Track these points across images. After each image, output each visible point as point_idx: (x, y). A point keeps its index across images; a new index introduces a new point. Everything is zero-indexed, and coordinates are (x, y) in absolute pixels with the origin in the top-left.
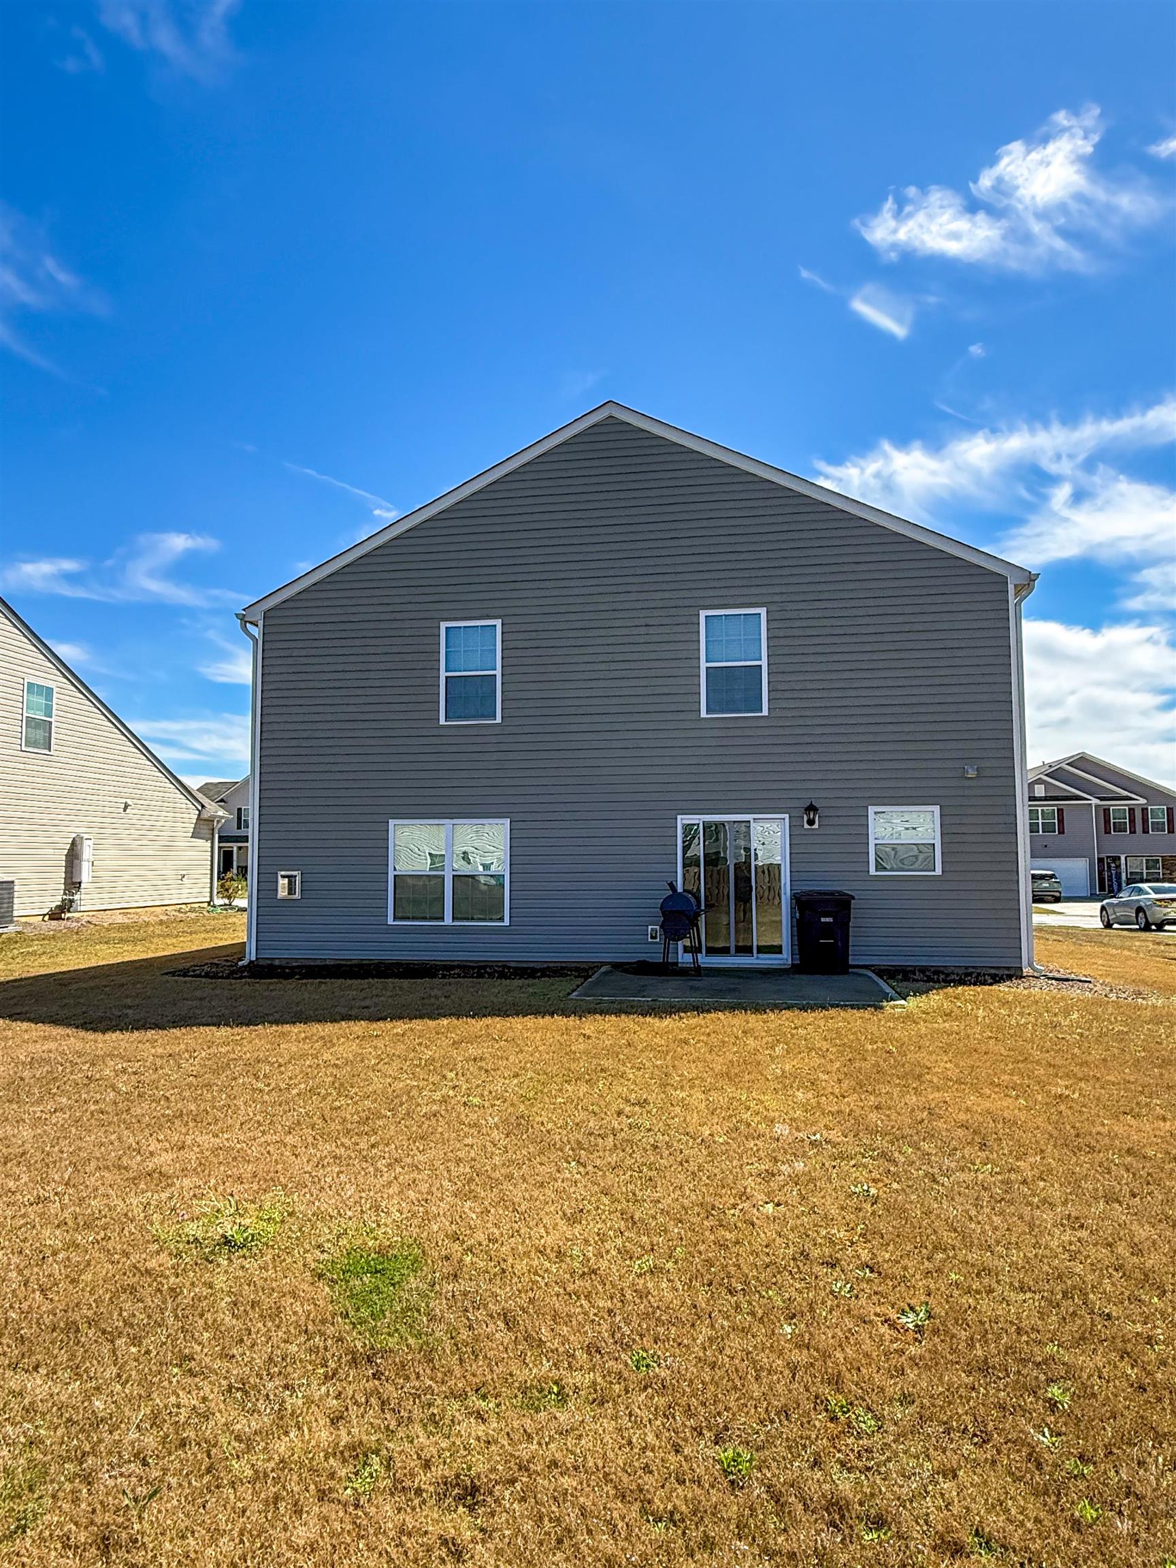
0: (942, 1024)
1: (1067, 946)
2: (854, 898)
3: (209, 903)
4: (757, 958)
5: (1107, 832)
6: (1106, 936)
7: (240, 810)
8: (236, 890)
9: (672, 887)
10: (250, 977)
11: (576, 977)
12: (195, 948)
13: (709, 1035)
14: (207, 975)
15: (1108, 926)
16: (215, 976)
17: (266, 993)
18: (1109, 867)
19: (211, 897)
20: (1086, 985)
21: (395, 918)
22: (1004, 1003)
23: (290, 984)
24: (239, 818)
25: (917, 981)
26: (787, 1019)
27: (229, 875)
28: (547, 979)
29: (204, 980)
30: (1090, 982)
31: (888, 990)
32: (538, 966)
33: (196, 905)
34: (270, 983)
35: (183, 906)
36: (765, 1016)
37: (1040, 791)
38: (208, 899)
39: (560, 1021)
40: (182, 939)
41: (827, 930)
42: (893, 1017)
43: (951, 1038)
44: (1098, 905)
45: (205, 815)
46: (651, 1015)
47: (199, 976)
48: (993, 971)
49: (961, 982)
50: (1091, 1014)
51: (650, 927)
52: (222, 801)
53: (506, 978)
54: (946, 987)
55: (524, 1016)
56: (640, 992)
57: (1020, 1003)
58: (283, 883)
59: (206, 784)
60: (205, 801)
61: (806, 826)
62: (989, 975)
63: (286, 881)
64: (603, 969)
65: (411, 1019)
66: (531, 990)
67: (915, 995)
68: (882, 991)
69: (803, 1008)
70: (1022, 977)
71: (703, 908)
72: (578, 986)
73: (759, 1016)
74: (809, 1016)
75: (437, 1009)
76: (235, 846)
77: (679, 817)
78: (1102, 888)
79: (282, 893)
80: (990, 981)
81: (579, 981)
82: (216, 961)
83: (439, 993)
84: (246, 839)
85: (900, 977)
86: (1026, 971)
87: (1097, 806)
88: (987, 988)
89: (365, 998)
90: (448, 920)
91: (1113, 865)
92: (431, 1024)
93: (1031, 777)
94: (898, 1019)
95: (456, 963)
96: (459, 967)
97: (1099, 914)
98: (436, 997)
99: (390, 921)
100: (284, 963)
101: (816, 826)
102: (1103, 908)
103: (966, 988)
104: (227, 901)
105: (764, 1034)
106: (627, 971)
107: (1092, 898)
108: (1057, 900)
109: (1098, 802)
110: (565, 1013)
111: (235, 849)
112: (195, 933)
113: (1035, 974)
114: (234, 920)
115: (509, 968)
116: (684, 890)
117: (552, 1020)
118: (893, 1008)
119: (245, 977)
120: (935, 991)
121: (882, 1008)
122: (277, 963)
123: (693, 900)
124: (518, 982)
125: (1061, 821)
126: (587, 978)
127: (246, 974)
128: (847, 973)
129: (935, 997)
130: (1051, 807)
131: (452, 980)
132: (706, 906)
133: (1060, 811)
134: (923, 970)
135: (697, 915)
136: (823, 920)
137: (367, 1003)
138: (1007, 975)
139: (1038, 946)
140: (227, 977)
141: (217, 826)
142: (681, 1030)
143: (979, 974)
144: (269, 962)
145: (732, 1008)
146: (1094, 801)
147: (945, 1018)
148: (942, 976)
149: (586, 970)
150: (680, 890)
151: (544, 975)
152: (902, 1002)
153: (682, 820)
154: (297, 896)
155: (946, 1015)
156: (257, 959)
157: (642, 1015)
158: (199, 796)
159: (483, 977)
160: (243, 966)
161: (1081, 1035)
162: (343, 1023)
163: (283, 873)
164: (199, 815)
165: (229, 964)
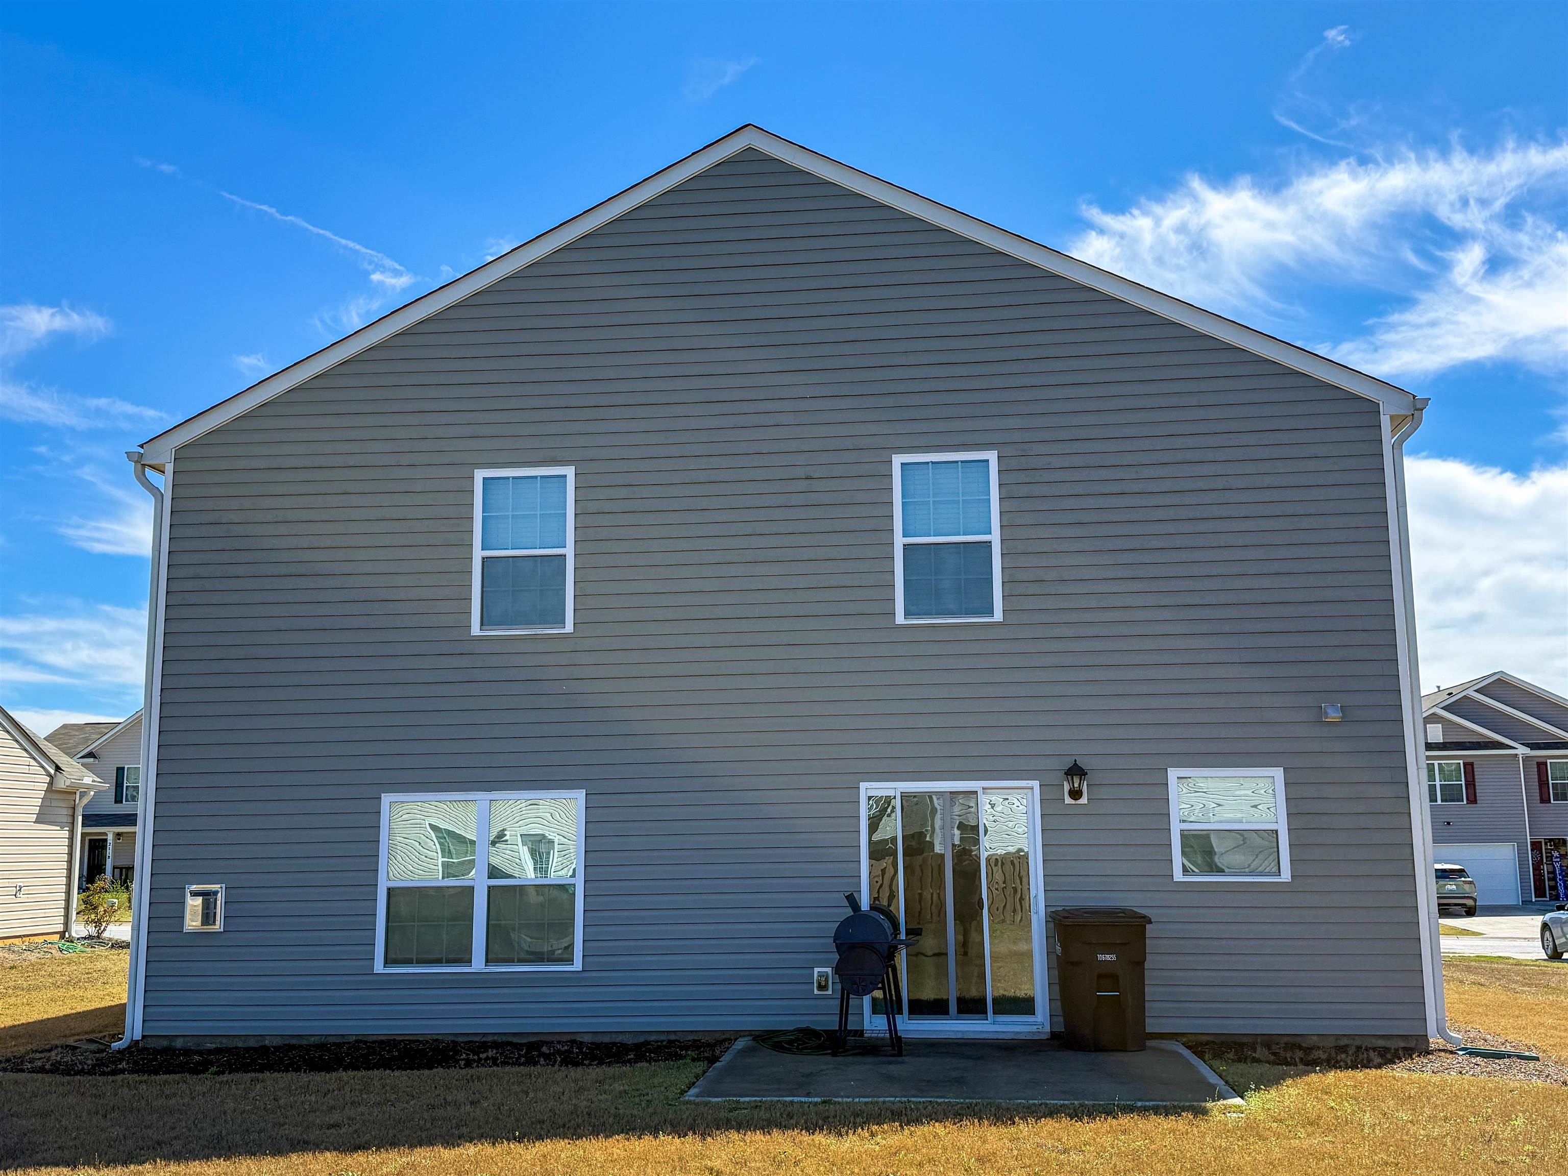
0: (1305, 1140)
1: (1493, 994)
2: (1150, 922)
3: (62, 935)
4: (994, 1023)
5: (1545, 800)
6: (1554, 974)
7: (120, 770)
8: (111, 911)
9: (853, 901)
10: (132, 1072)
11: (693, 1060)
12: (35, 1017)
13: (920, 1165)
14: (55, 1069)
15: (1555, 956)
16: (69, 1071)
17: (158, 1103)
18: (1550, 858)
19: (67, 924)
20: (1531, 1064)
21: (387, 962)
22: (1404, 1100)
23: (202, 1084)
24: (119, 785)
25: (1256, 1060)
26: (1051, 1134)
27: (99, 884)
28: (645, 1064)
29: (48, 1078)
30: (1537, 1059)
31: (1214, 1079)
32: (629, 1040)
33: (40, 939)
34: (166, 1082)
35: (17, 941)
36: (1013, 1129)
37: (1436, 733)
38: (60, 928)
39: (669, 1144)
40: (12, 1000)
41: (1108, 977)
42: (1226, 1131)
43: (1323, 1164)
44: (1538, 920)
45: (62, 783)
46: (822, 1129)
47: (42, 1070)
48: (1381, 1043)
49: (1332, 1064)
50: (1544, 1117)
51: (816, 970)
52: (91, 755)
53: (576, 1064)
54: (1307, 1073)
55: (607, 1137)
56: (804, 1085)
57: (1428, 1098)
58: (194, 904)
59: (65, 726)
60: (62, 759)
61: (1068, 800)
62: (1374, 1049)
63: (199, 901)
64: (740, 1044)
65: (412, 1146)
66: (618, 1087)
67: (1257, 1089)
68: (1203, 1081)
69: (1076, 1114)
70: (1428, 1053)
71: (903, 936)
72: (697, 1077)
73: (1003, 1130)
74: (1087, 1129)
75: (458, 1127)
76: (110, 832)
77: (863, 785)
78: (1540, 892)
79: (192, 922)
80: (1378, 1060)
81: (699, 1067)
82: (71, 1041)
83: (461, 1096)
84: (131, 819)
85: (1231, 1055)
86: (1435, 1041)
87: (1526, 759)
88: (1373, 1072)
89: (332, 1108)
90: (478, 963)
91: (1556, 854)
92: (447, 1154)
93: (1427, 708)
94: (1232, 1131)
95: (490, 1039)
96: (496, 1045)
97: (1539, 936)
98: (457, 1105)
99: (379, 966)
100: (191, 1045)
101: (1084, 800)
102: (1545, 927)
103: (1341, 1074)
104: (92, 930)
105: (1012, 1163)
106: (778, 1047)
107: (1524, 908)
108: (1470, 912)
109: (1526, 751)
110: (679, 1128)
111: (110, 838)
112: (37, 988)
113: (1449, 1047)
114: (106, 963)
115: (580, 1045)
116: (872, 908)
117: (655, 1143)
118: (1225, 1110)
119: (122, 1071)
120: (1290, 1082)
121: (1205, 1112)
122: (179, 1043)
123: (887, 924)
124: (594, 1072)
125: (1471, 783)
126: (713, 1060)
127: (124, 1065)
128: (1142, 1048)
129: (1291, 1091)
130: (1456, 759)
131: (483, 1071)
132: (908, 932)
133: (1469, 767)
134: (1268, 1041)
135: (892, 950)
136: (1101, 957)
137: (335, 1117)
138: (1405, 1049)
139: (1450, 994)
140: (89, 1073)
141: (81, 804)
142: (874, 1157)
143: (1359, 1048)
144: (165, 1043)
145: (957, 1114)
146: (1522, 751)
147: (1310, 1129)
148: (1299, 1054)
149: (711, 1046)
150: (865, 904)
151: (640, 1058)
152: (1238, 1101)
153: (869, 789)
154: (218, 926)
155: (1311, 1124)
156: (144, 1037)
157: (807, 1130)
158: (52, 750)
159: (535, 1064)
160: (120, 1052)
161: (1533, 1155)
162: (294, 1157)
163: (194, 887)
164: (51, 784)
165: (93, 1047)
